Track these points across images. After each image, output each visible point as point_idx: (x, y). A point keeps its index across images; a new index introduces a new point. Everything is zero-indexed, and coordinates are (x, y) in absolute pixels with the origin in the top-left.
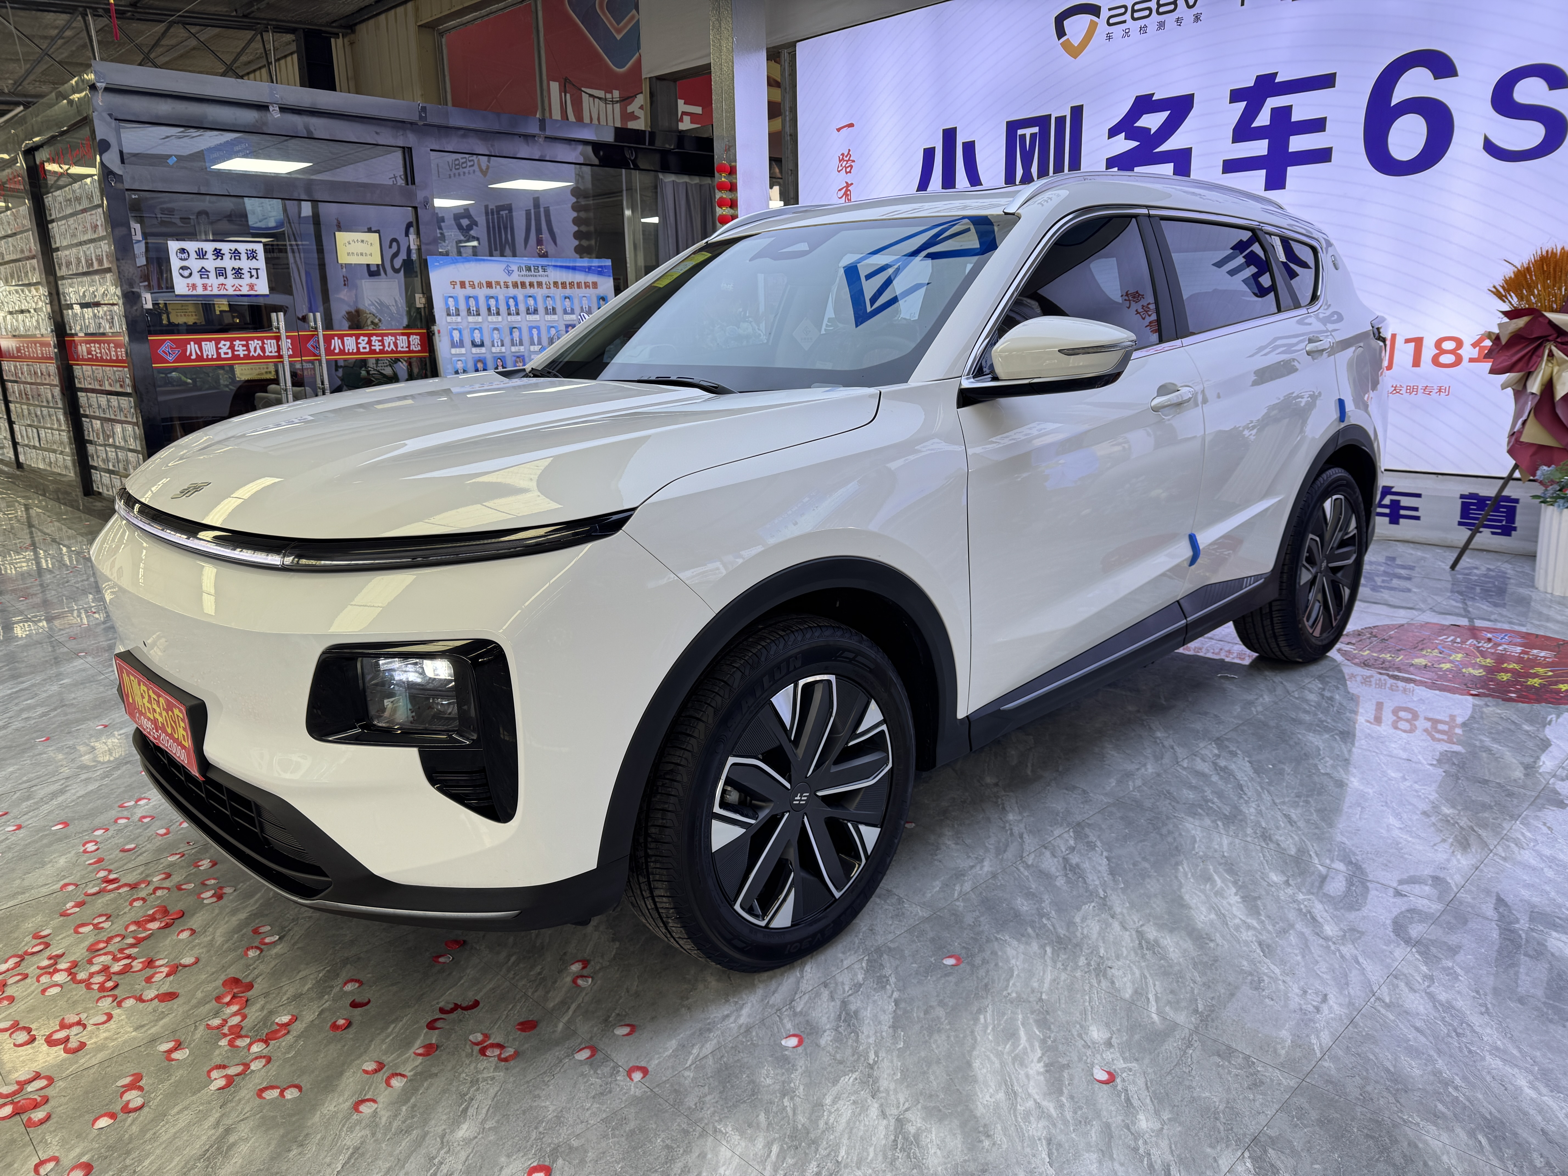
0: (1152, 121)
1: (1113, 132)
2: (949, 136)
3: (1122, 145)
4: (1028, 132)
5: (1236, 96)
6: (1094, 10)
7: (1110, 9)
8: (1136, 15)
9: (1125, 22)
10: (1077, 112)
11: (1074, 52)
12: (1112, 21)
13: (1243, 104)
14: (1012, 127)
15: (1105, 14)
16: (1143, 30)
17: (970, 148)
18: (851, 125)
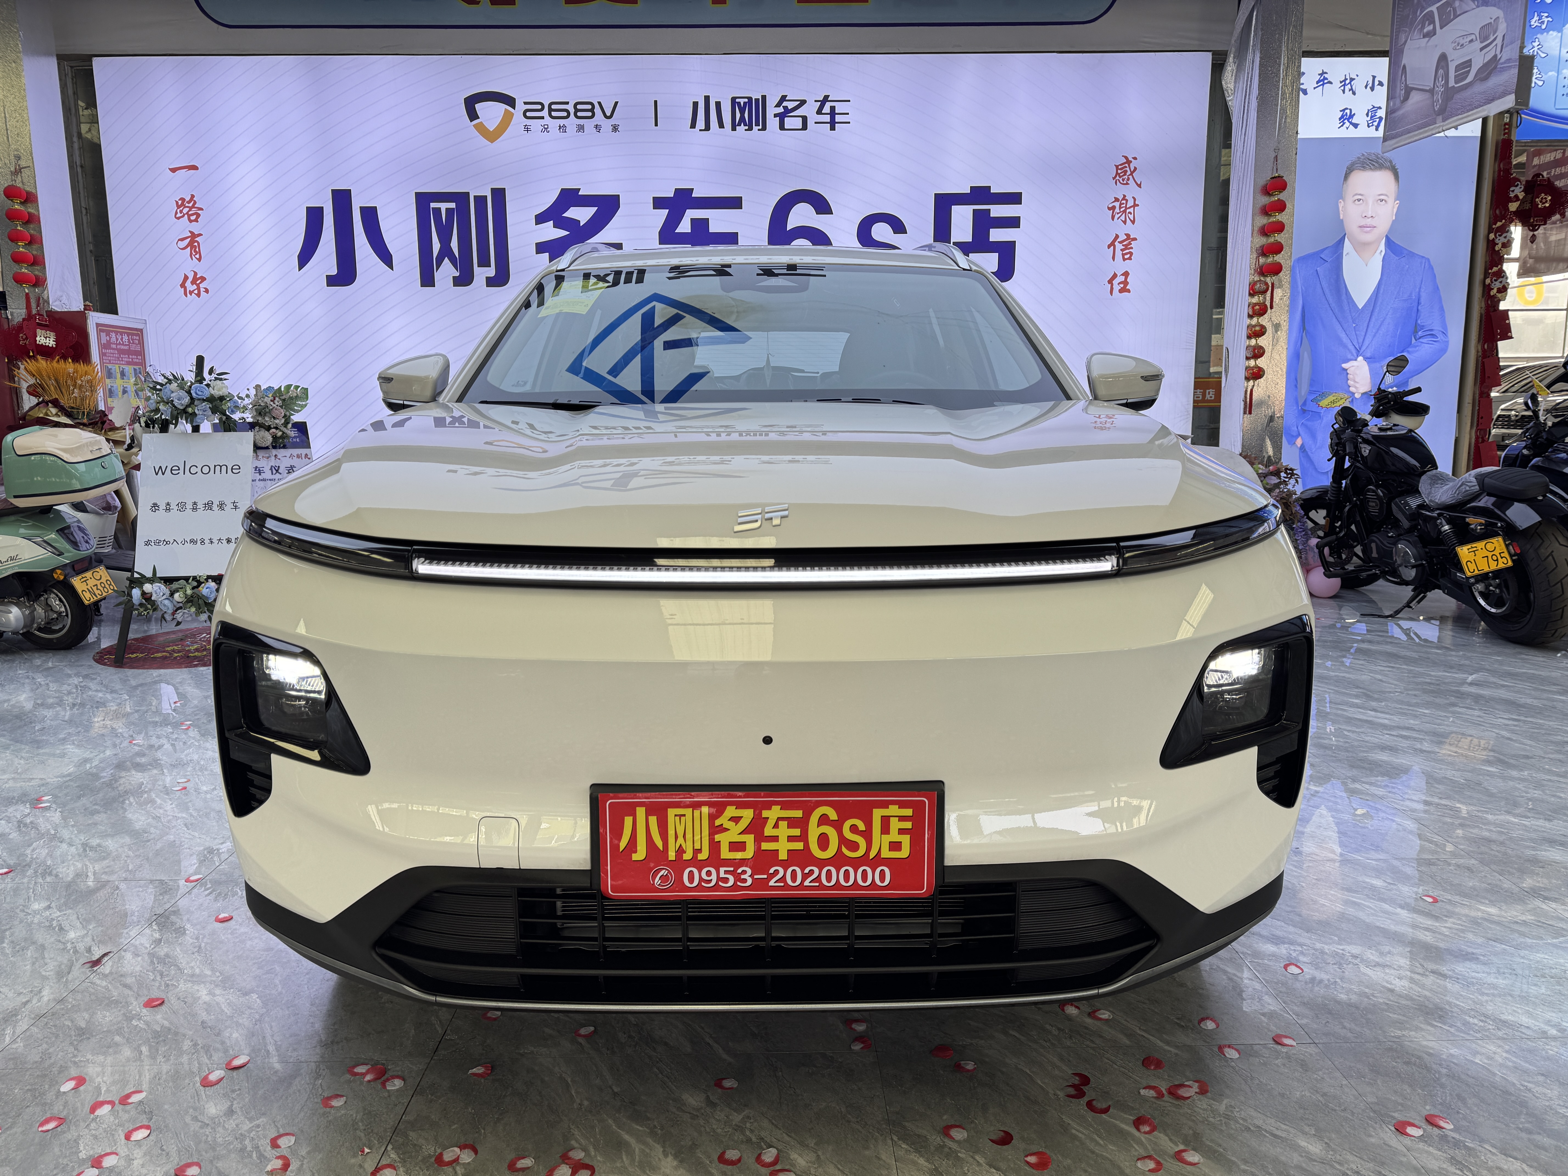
0: (582, 214)
1: (540, 219)
2: (342, 199)
3: (550, 232)
4: (444, 206)
5: (659, 203)
6: (510, 101)
7: (525, 103)
8: (554, 114)
9: (543, 118)
10: (499, 195)
11: (492, 136)
12: (528, 114)
13: (665, 212)
14: (423, 200)
15: (520, 107)
16: (563, 128)
17: (370, 215)
18: (195, 168)
